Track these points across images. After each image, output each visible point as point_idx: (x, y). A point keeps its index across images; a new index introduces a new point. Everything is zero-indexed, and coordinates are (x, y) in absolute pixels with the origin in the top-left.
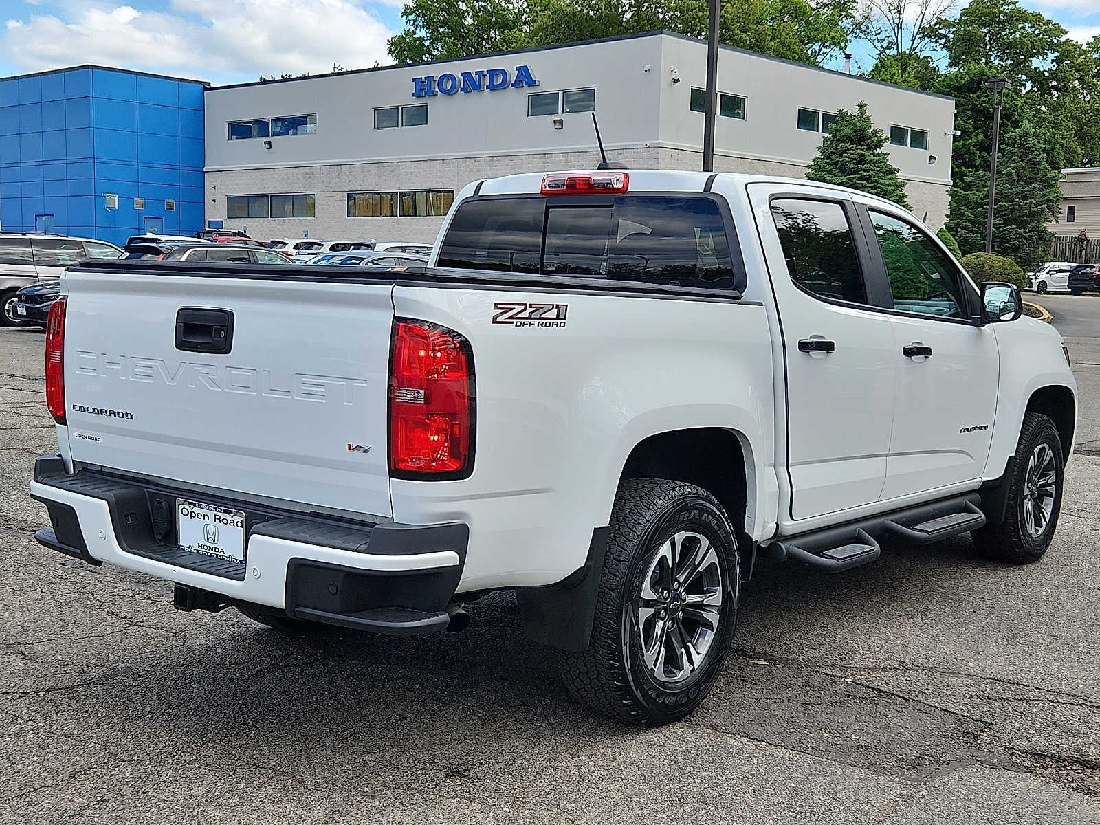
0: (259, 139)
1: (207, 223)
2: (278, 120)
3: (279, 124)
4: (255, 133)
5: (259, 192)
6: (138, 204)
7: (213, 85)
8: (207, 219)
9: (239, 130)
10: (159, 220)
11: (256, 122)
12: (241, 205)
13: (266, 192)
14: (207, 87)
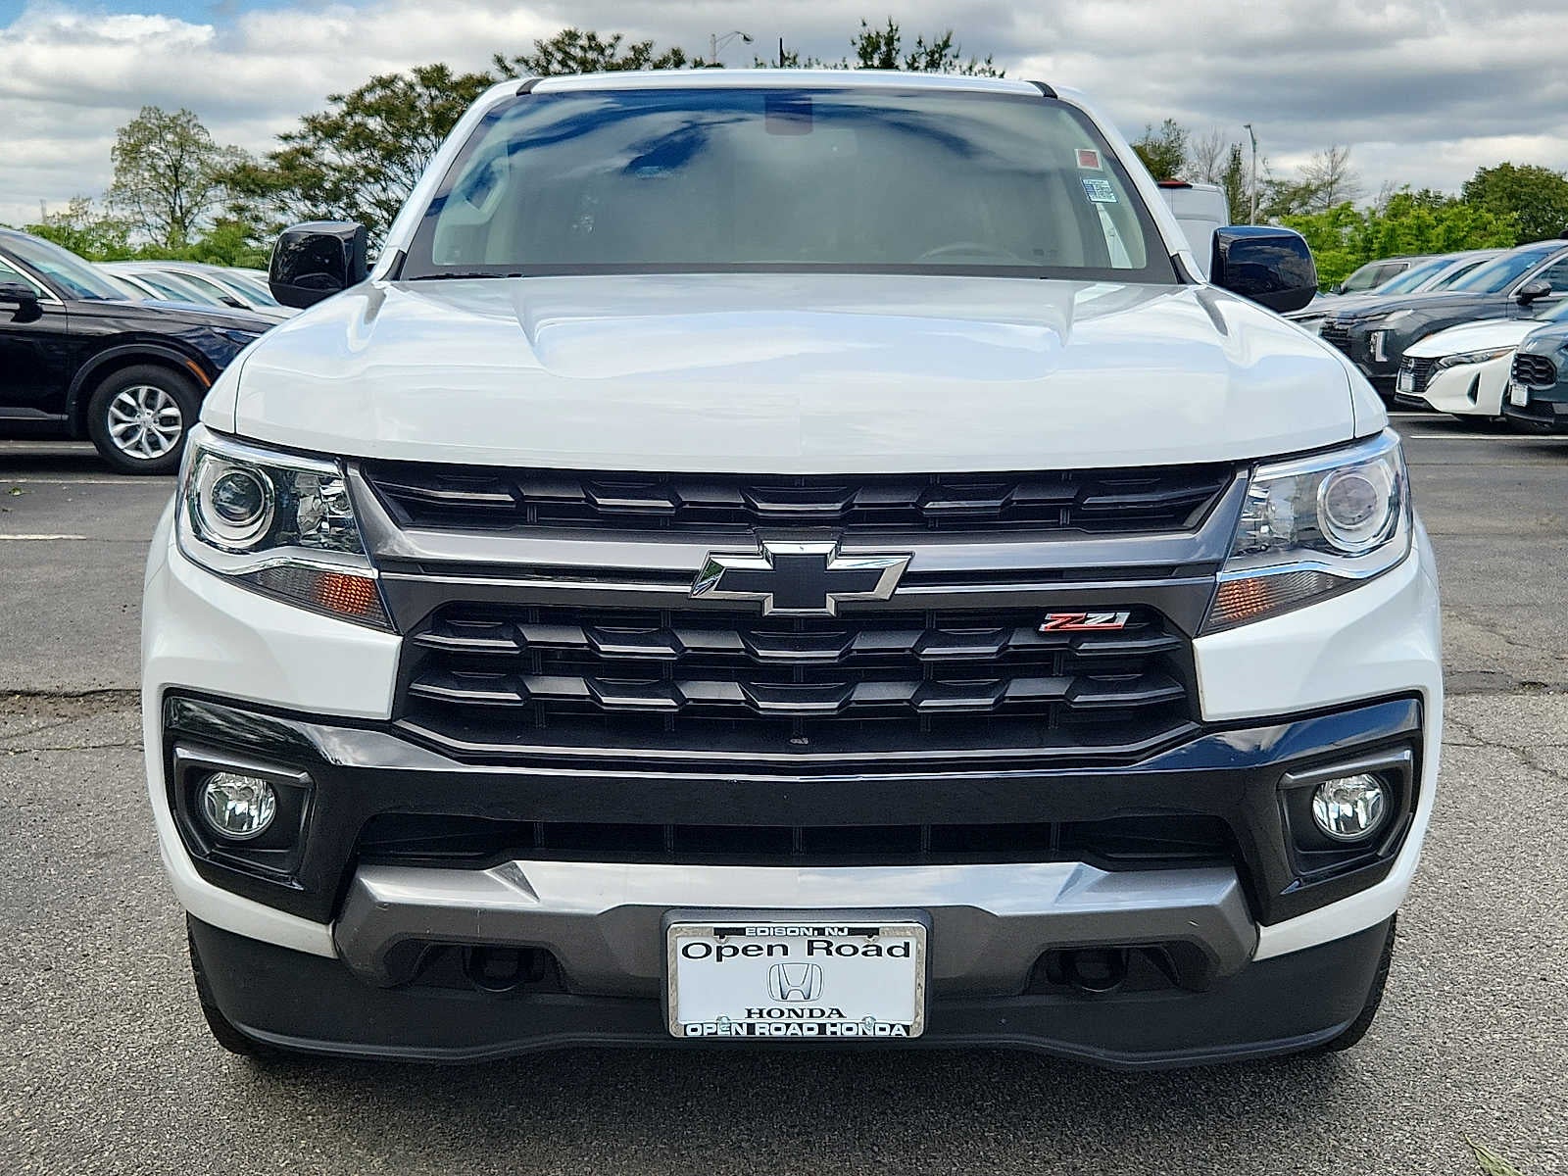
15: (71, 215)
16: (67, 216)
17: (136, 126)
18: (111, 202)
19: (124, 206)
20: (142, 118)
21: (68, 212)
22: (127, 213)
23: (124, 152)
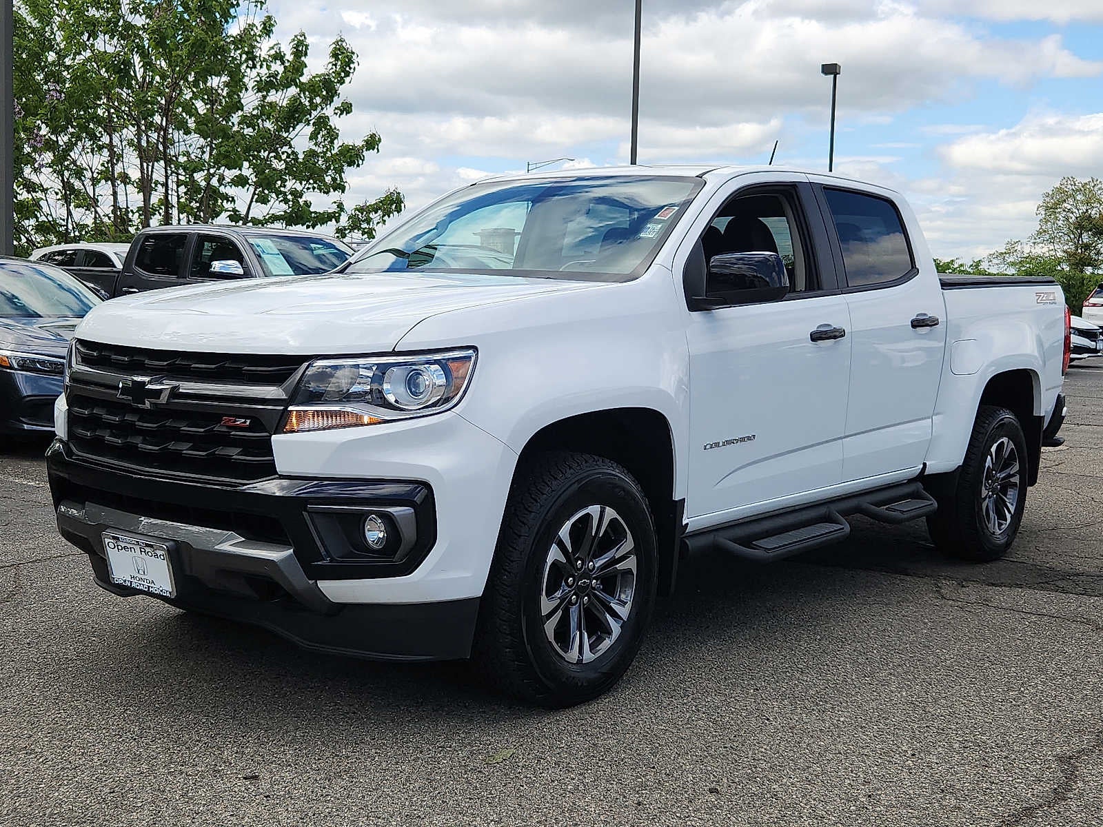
15: (1005, 253)
16: (1002, 253)
17: (1059, 190)
18: (1034, 243)
19: (1043, 245)
20: (1061, 185)
21: (1004, 251)
22: (1044, 250)
23: (1047, 208)
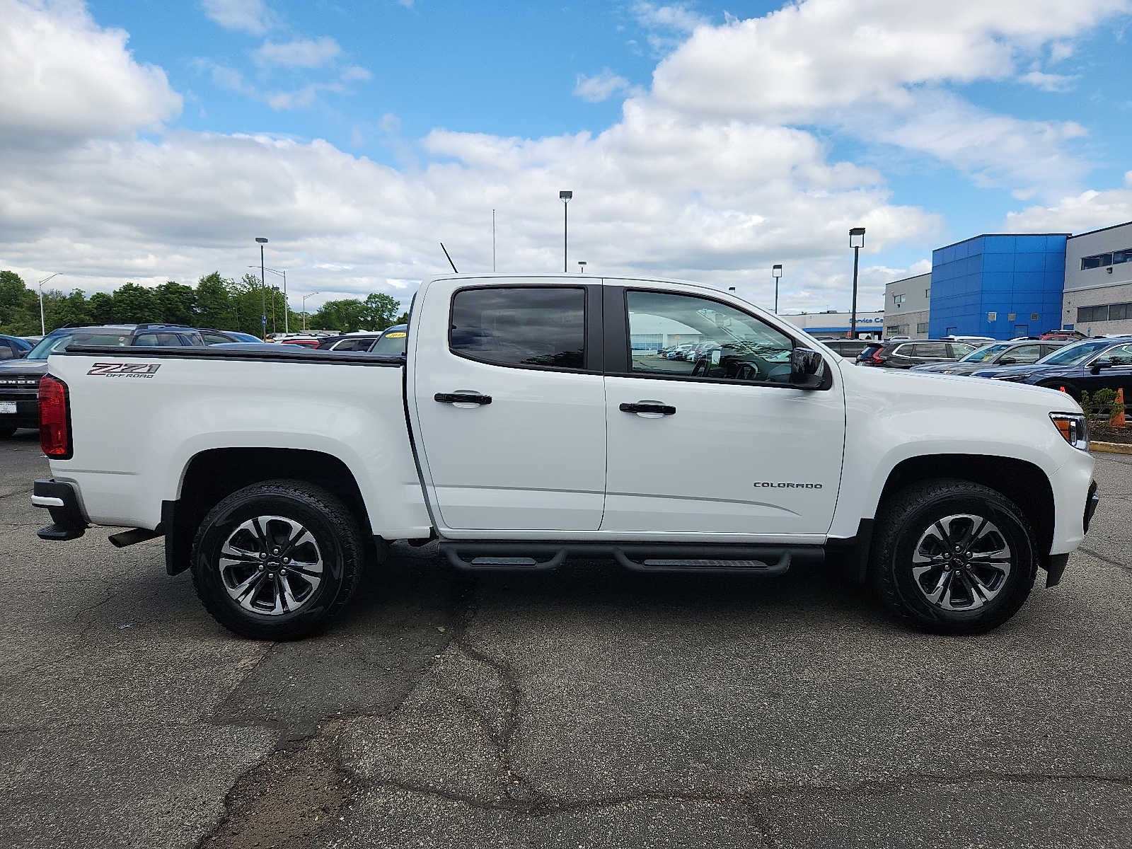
0: (1103, 267)
1: (1062, 326)
2: (1118, 252)
3: (1120, 255)
4: (1101, 263)
5: (1101, 304)
6: (1012, 317)
7: (1073, 235)
8: (1063, 323)
9: (1090, 263)
10: (1026, 327)
11: (1101, 256)
12: (1088, 313)
13: (1106, 303)
14: (1069, 236)
